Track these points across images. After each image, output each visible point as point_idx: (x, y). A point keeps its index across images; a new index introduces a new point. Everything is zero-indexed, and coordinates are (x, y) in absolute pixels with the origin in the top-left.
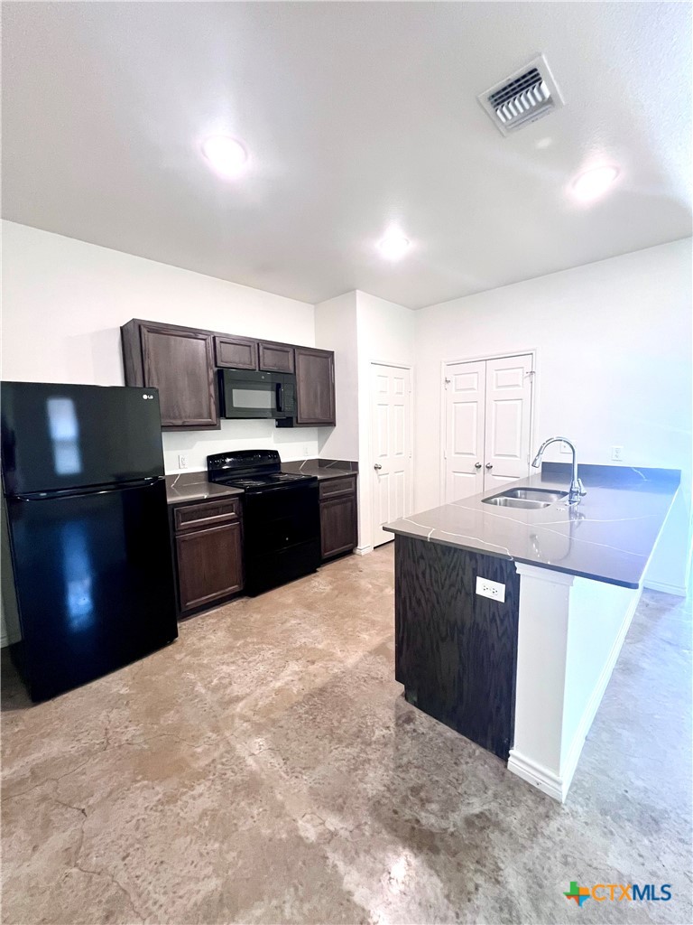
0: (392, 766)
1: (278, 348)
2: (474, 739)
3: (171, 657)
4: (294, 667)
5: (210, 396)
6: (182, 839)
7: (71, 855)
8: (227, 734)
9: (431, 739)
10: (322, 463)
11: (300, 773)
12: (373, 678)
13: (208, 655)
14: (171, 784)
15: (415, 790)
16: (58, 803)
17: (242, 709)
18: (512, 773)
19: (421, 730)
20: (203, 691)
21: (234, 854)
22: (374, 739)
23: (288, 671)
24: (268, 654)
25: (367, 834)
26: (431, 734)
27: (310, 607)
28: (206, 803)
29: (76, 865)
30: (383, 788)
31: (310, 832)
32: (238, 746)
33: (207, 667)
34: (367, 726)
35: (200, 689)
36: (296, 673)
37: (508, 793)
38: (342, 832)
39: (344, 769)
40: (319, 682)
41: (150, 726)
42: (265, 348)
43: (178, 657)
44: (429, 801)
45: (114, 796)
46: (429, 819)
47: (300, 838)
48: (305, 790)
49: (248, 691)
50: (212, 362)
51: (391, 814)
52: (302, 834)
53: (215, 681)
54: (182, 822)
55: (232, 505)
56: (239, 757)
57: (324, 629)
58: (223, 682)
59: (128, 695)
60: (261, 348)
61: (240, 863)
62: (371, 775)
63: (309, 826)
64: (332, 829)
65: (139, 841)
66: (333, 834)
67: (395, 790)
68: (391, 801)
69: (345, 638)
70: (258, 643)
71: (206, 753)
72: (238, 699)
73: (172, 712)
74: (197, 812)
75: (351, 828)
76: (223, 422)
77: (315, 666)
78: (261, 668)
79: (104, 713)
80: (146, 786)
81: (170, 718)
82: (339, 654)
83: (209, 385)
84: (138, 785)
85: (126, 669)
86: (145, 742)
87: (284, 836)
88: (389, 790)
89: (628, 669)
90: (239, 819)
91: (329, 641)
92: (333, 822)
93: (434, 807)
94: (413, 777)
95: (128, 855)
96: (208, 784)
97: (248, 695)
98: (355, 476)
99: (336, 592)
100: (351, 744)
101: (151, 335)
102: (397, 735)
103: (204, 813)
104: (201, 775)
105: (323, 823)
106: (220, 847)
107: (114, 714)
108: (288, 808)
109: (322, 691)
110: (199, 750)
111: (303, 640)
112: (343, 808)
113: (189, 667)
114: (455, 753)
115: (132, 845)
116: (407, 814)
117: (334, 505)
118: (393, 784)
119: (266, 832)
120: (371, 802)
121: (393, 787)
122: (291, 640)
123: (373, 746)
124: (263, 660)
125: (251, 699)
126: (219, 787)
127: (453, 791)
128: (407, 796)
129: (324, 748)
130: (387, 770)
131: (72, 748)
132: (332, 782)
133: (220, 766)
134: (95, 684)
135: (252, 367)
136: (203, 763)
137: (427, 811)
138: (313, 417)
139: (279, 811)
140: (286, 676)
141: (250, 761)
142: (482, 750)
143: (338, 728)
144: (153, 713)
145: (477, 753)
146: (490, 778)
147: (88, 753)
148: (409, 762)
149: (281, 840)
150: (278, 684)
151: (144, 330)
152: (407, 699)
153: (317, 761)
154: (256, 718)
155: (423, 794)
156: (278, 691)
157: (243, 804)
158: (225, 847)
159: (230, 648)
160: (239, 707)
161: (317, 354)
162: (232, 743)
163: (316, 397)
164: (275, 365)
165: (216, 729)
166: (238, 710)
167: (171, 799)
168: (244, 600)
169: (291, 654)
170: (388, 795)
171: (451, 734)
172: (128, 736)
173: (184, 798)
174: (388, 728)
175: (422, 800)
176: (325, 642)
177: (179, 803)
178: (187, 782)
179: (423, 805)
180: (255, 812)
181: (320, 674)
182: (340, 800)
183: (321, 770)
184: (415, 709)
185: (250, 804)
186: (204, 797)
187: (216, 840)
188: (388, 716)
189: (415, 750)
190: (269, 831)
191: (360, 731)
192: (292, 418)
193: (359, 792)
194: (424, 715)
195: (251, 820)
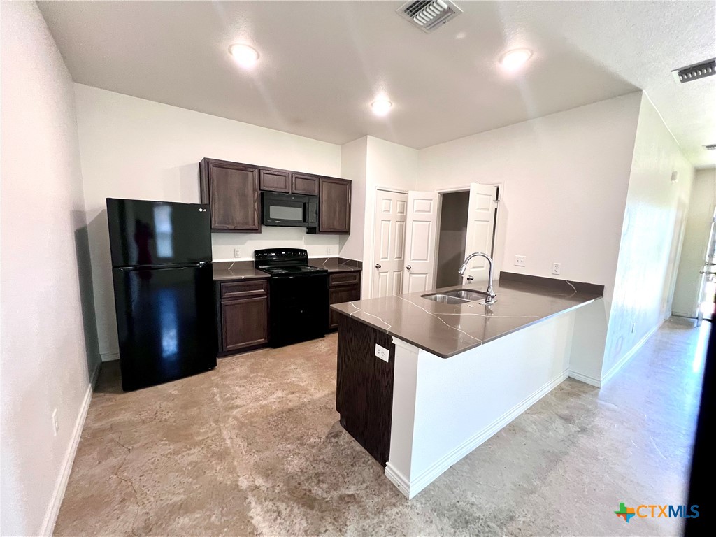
0: (311, 459)
1: (308, 177)
2: (372, 454)
3: (209, 377)
4: (280, 394)
5: (255, 210)
6: (173, 474)
7: (116, 470)
8: (222, 425)
9: (344, 449)
10: (340, 261)
11: (254, 453)
12: (326, 408)
13: (231, 380)
14: (179, 445)
15: (317, 475)
16: (118, 444)
17: (237, 413)
18: (386, 477)
19: (341, 443)
20: (219, 399)
21: (198, 486)
22: (307, 443)
23: (274, 396)
24: (267, 384)
25: (276, 491)
26: (346, 446)
27: (308, 359)
28: (194, 458)
29: (116, 474)
30: (298, 470)
31: (244, 483)
32: (225, 433)
33: (228, 386)
34: (308, 435)
35: (218, 398)
36: (279, 398)
37: (377, 487)
38: (262, 488)
39: (280, 456)
40: (291, 405)
41: (180, 414)
42: (296, 178)
43: (213, 378)
44: (323, 482)
45: (147, 446)
46: (317, 491)
47: (238, 485)
48: (252, 462)
49: (245, 403)
50: (257, 187)
51: (296, 484)
52: (240, 484)
53: (228, 395)
54: (177, 465)
55: (262, 285)
56: (223, 438)
57: (310, 374)
58: (233, 396)
59: (176, 395)
60: (294, 178)
61: (199, 491)
62: (296, 462)
63: (245, 481)
64: (258, 485)
65: (151, 470)
66: (257, 488)
67: (306, 472)
68: (300, 478)
69: (321, 382)
70: (264, 377)
71: (206, 432)
72: (237, 407)
73: (196, 408)
74: (186, 462)
75: (268, 487)
76: (263, 228)
77: (293, 395)
78: (259, 392)
79: (159, 403)
80: (166, 444)
81: (194, 411)
82: (313, 391)
83: (254, 202)
84: (162, 442)
85: (180, 381)
86: (175, 422)
87: (229, 483)
88: (302, 471)
89: (514, 430)
90: (208, 470)
91: (310, 382)
92: (260, 481)
93: (325, 486)
94: (320, 467)
95: (143, 475)
96: (200, 449)
97: (244, 405)
98: (360, 272)
99: (330, 352)
100: (292, 443)
101: (215, 168)
102: (323, 443)
103: (190, 464)
104: (197, 444)
105: (254, 481)
106: (192, 482)
107: (164, 404)
108: (238, 469)
109: (290, 410)
110: (202, 431)
111: (294, 379)
112: (269, 476)
113: (217, 385)
114: (355, 459)
115: (147, 471)
116: (306, 486)
117: (340, 291)
118: (306, 468)
119: (220, 479)
120: (287, 477)
121: (305, 470)
122: (286, 378)
123: (305, 447)
124: (263, 387)
125: (244, 408)
126: (205, 452)
127: (341, 480)
128: (311, 477)
129: (275, 442)
130: (307, 461)
131: (136, 418)
132: (270, 461)
133: (210, 441)
134: (160, 387)
135: (287, 191)
136: (200, 438)
137: (319, 487)
138: (332, 227)
139: (232, 470)
140: (272, 398)
141: (228, 442)
142: (374, 460)
143: (289, 433)
144: (185, 407)
145: (370, 462)
146: (370, 477)
147: (143, 422)
148: (323, 459)
149: (226, 484)
150: (264, 402)
151: (211, 166)
152: (341, 423)
153: (267, 448)
154: (243, 420)
155: (321, 478)
156: (262, 407)
157: (213, 463)
158: (194, 482)
159: (245, 377)
160: (235, 412)
161: (337, 182)
162: (222, 430)
163: (335, 213)
164: (304, 190)
165: (216, 421)
166: (234, 413)
167: (176, 453)
168: (268, 349)
169: (281, 387)
170: (300, 474)
171: (358, 447)
172: (167, 417)
173: (184, 454)
174: (320, 438)
175: (319, 481)
176: (307, 382)
177: (180, 456)
178: (188, 446)
179: (318, 483)
180: (218, 468)
181: (294, 400)
182: (270, 472)
183: (267, 453)
184: (344, 431)
185: (217, 464)
186: (195, 455)
187: (191, 477)
188: (323, 432)
189: (330, 454)
190: (221, 479)
191: (302, 437)
192: (315, 227)
193: (284, 469)
194: (348, 434)
195: (214, 472)
